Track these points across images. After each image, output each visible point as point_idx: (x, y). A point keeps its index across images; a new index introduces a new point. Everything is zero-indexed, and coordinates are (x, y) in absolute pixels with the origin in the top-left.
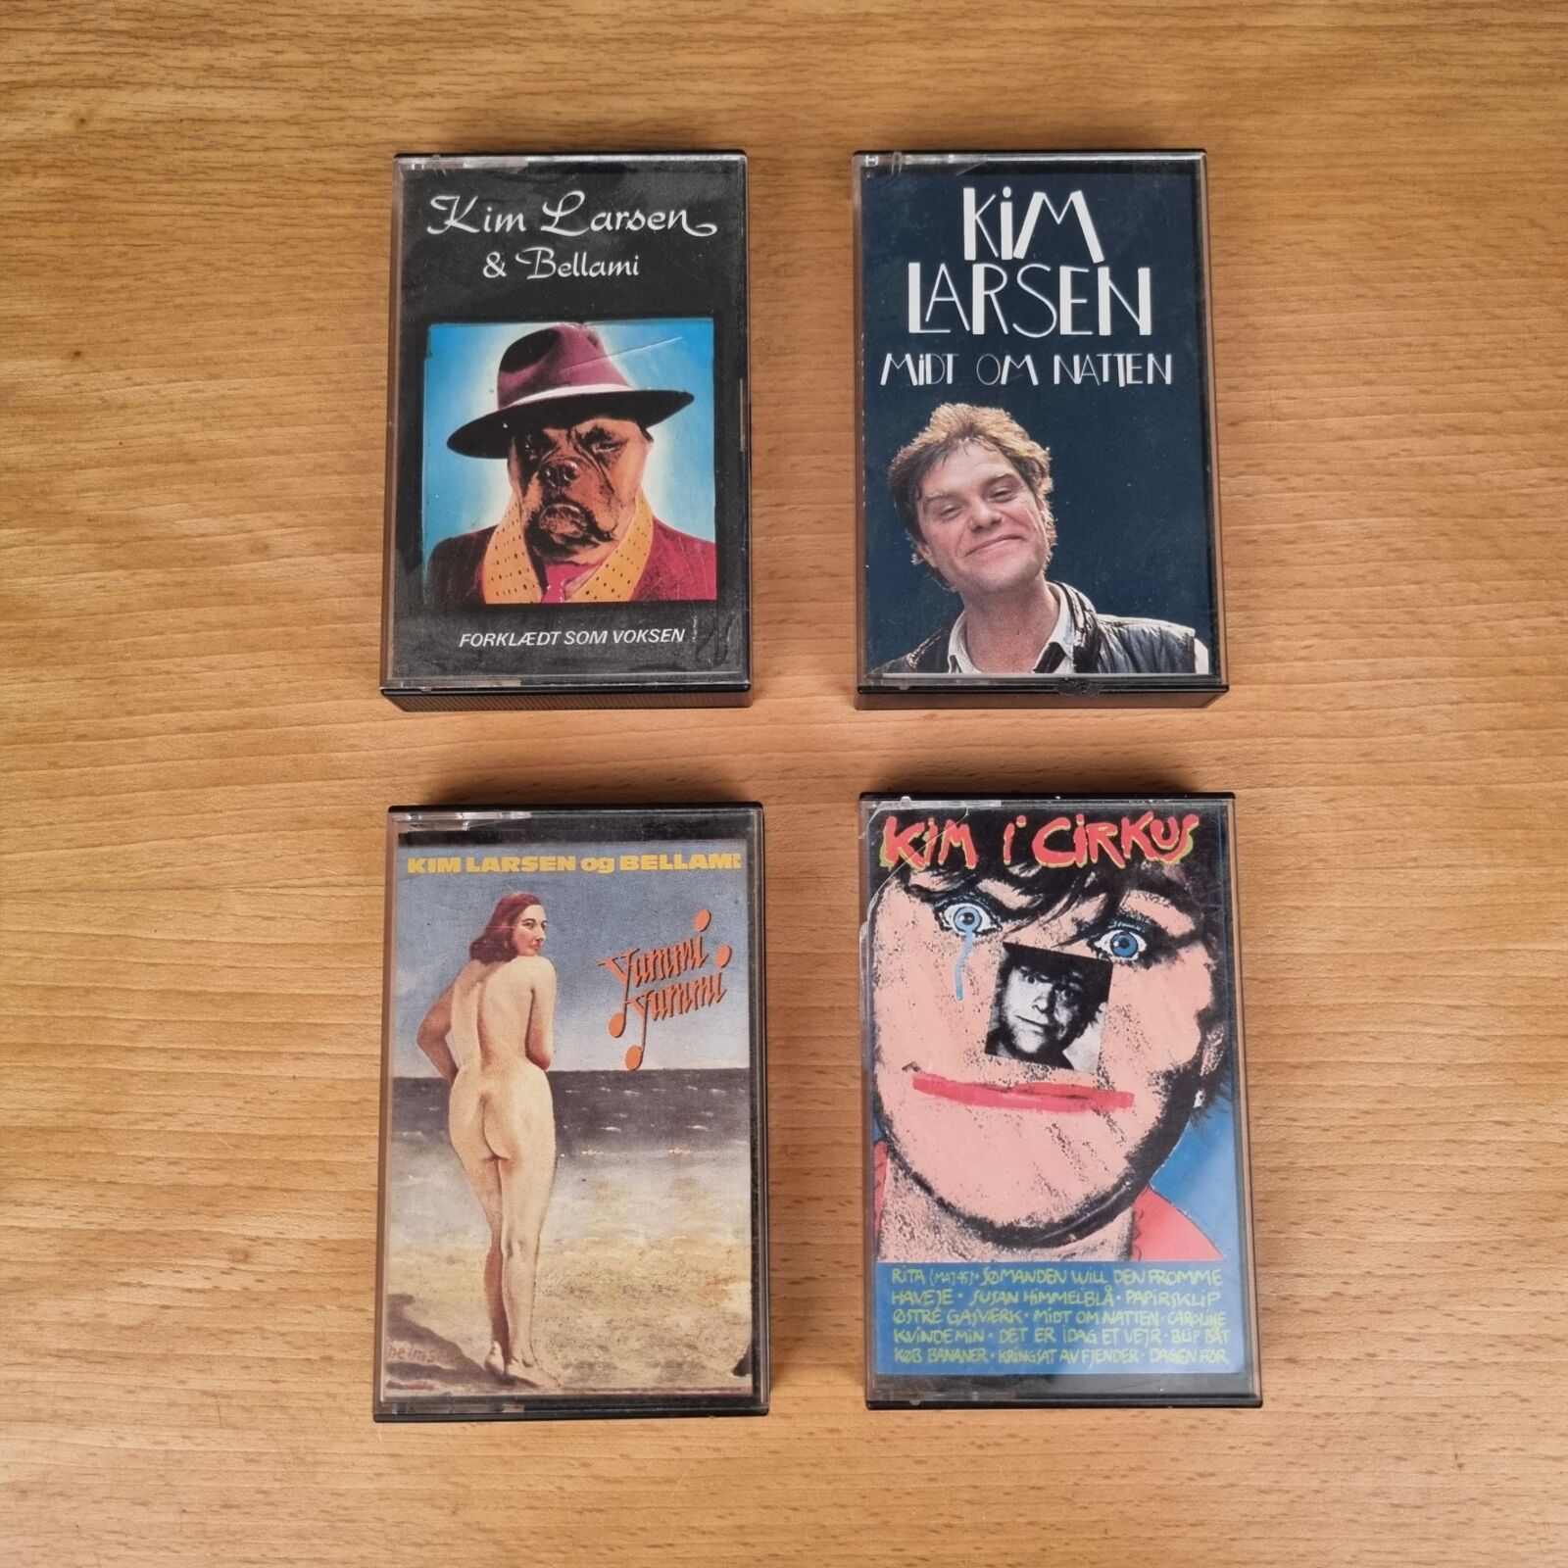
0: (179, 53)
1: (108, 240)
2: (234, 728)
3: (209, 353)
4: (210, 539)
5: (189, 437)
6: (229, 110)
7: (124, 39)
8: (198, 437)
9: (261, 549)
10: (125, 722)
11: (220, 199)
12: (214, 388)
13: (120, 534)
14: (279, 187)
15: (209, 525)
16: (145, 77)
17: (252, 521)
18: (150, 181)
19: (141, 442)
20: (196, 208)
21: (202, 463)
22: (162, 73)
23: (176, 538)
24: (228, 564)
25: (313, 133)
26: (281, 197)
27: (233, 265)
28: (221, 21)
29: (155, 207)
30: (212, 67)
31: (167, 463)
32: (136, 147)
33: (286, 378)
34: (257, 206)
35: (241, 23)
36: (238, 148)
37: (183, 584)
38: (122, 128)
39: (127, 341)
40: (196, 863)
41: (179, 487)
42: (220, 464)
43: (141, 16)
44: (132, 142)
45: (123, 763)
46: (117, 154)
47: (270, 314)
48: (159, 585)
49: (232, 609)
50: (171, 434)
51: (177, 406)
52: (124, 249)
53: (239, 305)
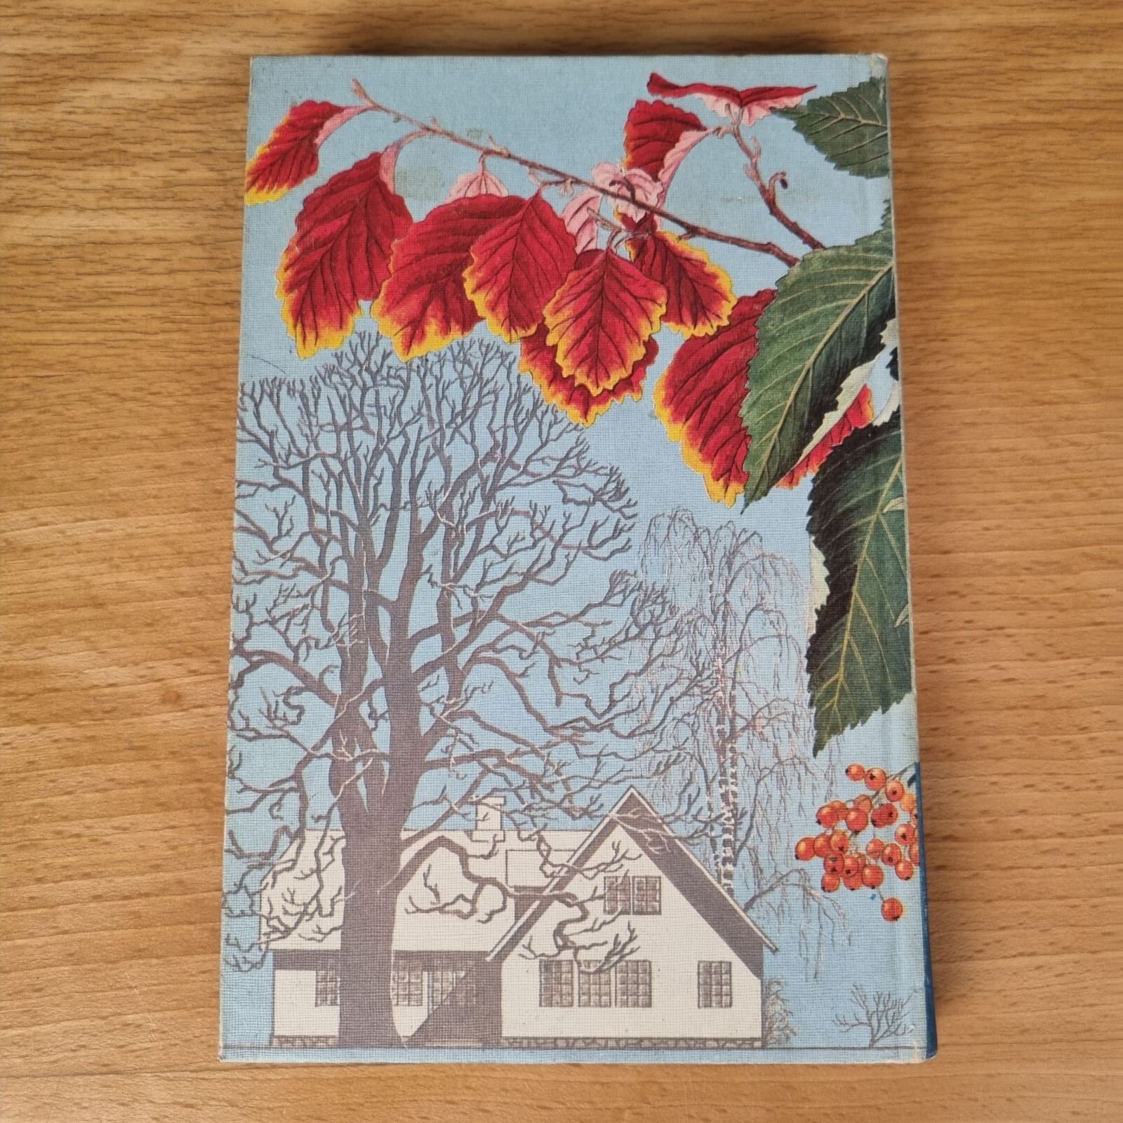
0: (80, 174)
1: (10, 372)
2: (147, 895)
3: (115, 489)
4: (121, 689)
5: (97, 580)
6: (131, 232)
7: (25, 161)
8: (106, 579)
9: (174, 699)
10: (34, 890)
11: (124, 326)
12: (120, 527)
13: (28, 686)
14: (184, 311)
15: (119, 674)
16: (45, 200)
17: (165, 669)
18: (53, 309)
19: (47, 586)
20: (100, 336)
21: (111, 608)
22: (63, 195)
23: (84, 689)
24: (139, 715)
25: (218, 254)
26: (187, 322)
27: (138, 394)
28: (122, 140)
29: (58, 336)
30: (114, 188)
31: (75, 608)
32: (38, 273)
33: (194, 514)
34: (163, 331)
35: (142, 141)
36: (141, 271)
37: (92, 739)
38: (23, 253)
39: (31, 478)
40: (111, 1045)
41: (87, 634)
42: (129, 608)
43: (41, 137)
44: (33, 268)
45: (32, 935)
46: (19, 281)
47: (177, 446)
48: (68, 740)
49: (145, 765)
50: (78, 577)
51: (84, 547)
52: (26, 381)
53: (146, 438)
